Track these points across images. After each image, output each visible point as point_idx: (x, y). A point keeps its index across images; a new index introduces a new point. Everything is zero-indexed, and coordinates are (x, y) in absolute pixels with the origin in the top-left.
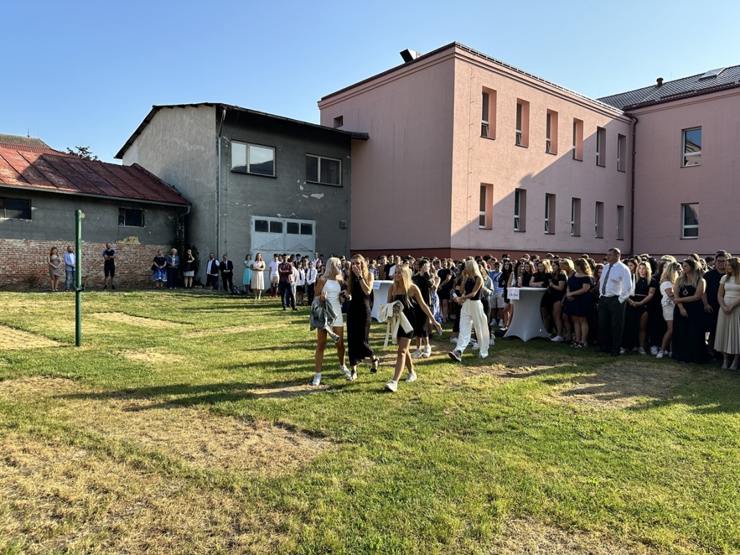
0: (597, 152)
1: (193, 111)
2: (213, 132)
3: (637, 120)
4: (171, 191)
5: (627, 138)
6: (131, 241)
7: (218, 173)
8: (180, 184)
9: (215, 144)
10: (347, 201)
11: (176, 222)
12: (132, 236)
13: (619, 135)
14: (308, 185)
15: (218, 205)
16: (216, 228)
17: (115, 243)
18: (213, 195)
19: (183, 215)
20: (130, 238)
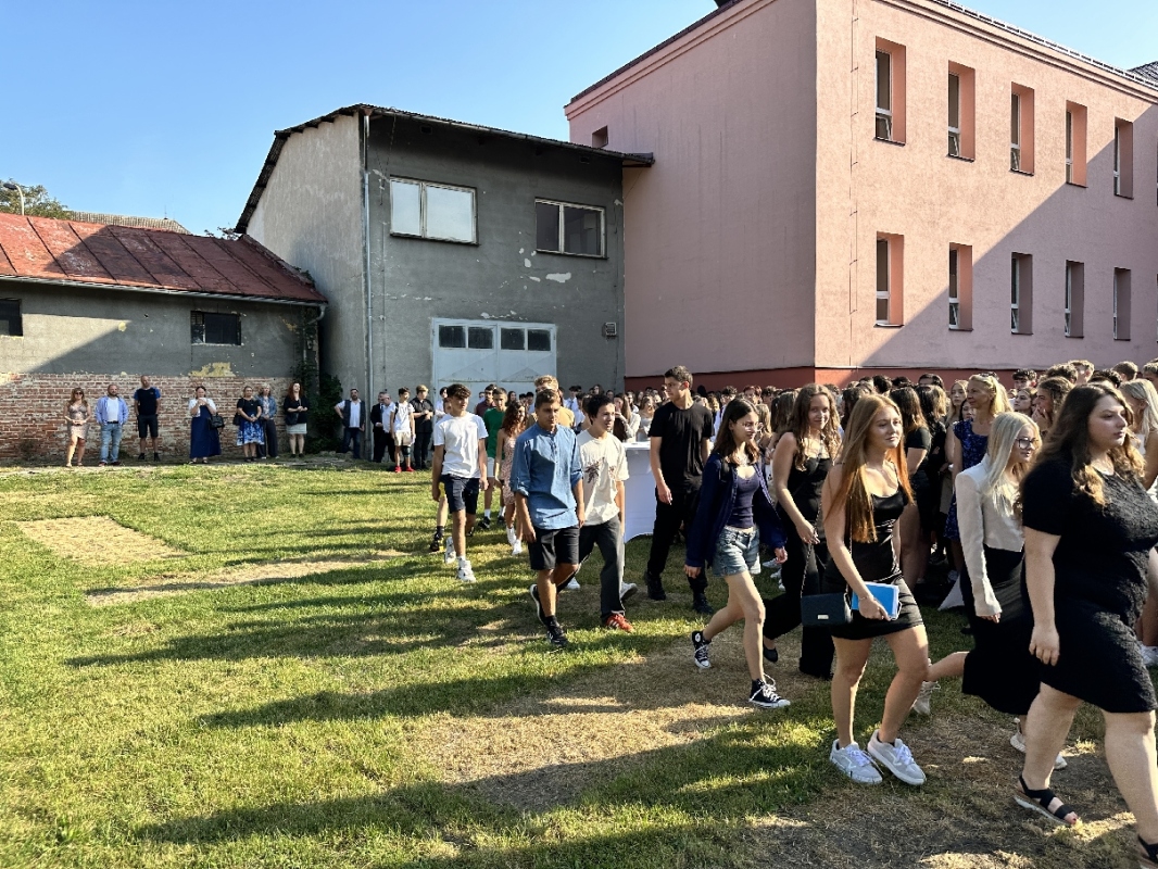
0: (1116, 169)
2: (354, 164)
6: (216, 371)
7: (366, 238)
8: (315, 267)
9: (359, 184)
10: (617, 286)
11: (301, 335)
12: (218, 361)
14: (541, 258)
15: (367, 299)
16: (365, 342)
17: (186, 375)
18: (359, 282)
19: (314, 321)
20: (214, 365)
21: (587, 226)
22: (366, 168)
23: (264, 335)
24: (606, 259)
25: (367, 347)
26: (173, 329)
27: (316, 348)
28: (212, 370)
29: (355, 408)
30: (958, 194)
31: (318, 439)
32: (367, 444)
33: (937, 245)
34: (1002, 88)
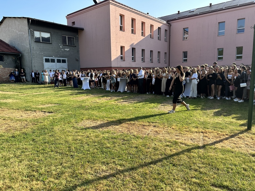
0: (158, 35)
1: (19, 20)
2: (27, 28)
3: (171, 25)
4: (13, 48)
5: (168, 31)
7: (30, 42)
8: (16, 46)
9: (28, 32)
10: (78, 51)
11: (16, 60)
13: (165, 30)
14: (63, 46)
15: (31, 53)
18: (29, 50)
19: (19, 57)
21: (72, 40)
22: (29, 29)
24: (76, 46)
25: (31, 62)
27: (19, 62)
29: (33, 74)
34: (140, 22)
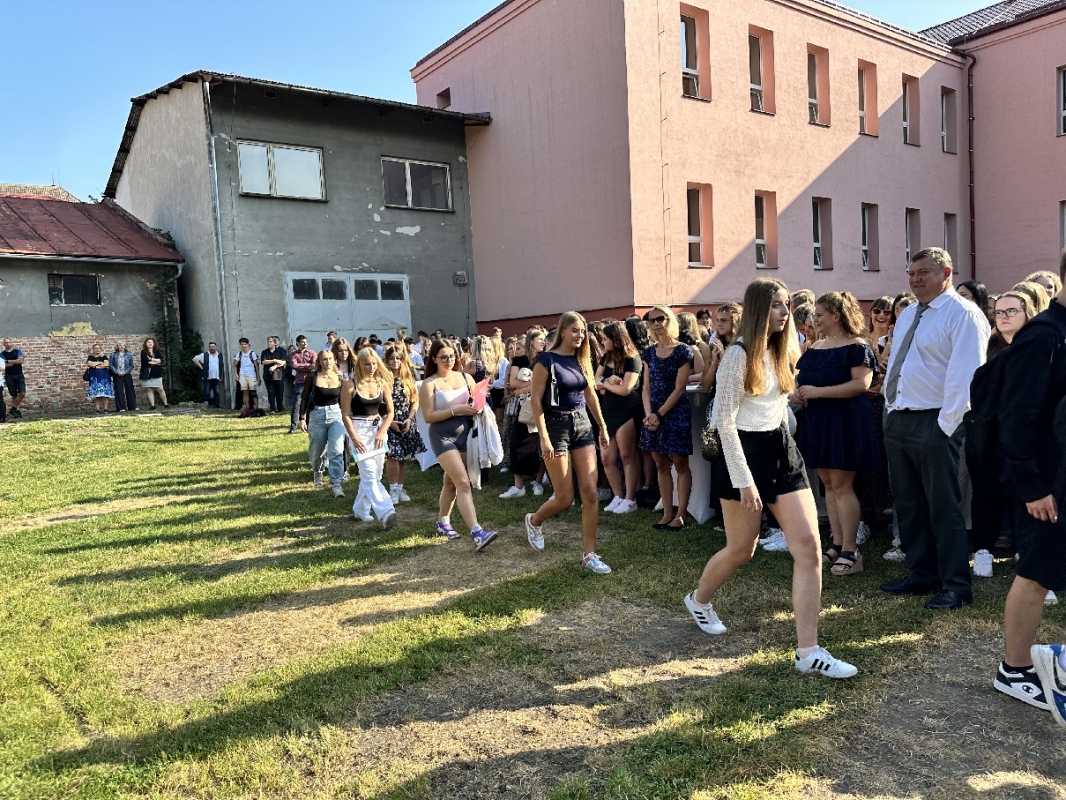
0: (905, 120)
1: (176, 95)
2: (202, 127)
3: (975, 60)
5: (958, 94)
6: (78, 330)
7: (215, 199)
8: (174, 229)
9: (205, 147)
10: (466, 238)
11: (161, 292)
12: (79, 321)
13: (943, 88)
14: (389, 212)
15: (219, 255)
16: (219, 297)
17: (47, 336)
18: (210, 240)
19: (172, 279)
20: (74, 325)
21: (434, 182)
22: (212, 132)
23: (124, 295)
24: (453, 212)
25: (222, 302)
26: (31, 292)
27: (176, 304)
28: (73, 329)
29: (214, 361)
30: (761, 145)
31: (181, 391)
32: (227, 394)
33: (743, 193)
34: (798, 48)
